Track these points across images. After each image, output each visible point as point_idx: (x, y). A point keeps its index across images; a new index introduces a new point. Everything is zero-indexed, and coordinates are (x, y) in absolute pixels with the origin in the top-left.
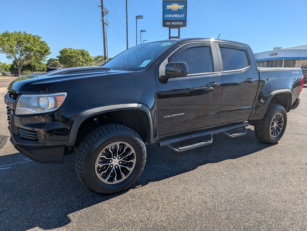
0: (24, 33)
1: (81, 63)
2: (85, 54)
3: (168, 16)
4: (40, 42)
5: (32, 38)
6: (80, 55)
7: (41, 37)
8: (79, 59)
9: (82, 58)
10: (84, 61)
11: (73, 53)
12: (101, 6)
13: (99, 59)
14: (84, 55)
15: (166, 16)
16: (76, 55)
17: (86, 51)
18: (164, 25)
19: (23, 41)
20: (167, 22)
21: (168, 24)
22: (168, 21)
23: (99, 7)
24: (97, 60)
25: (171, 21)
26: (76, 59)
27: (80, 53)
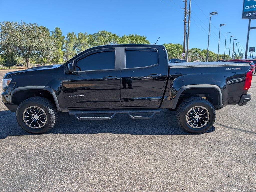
0: (136, 35)
1: (175, 55)
2: (180, 47)
3: (249, 8)
4: (145, 41)
5: (140, 38)
6: (175, 49)
7: (146, 38)
8: (174, 51)
9: (177, 51)
10: (178, 53)
11: (170, 47)
12: (185, 9)
13: (193, 51)
14: (178, 48)
15: (247, 8)
16: (172, 48)
17: (180, 45)
18: (244, 17)
19: (133, 41)
20: (247, 13)
21: (249, 15)
22: (249, 13)
23: (183, 9)
24: (191, 52)
25: (252, 12)
26: (172, 52)
27: (176, 47)
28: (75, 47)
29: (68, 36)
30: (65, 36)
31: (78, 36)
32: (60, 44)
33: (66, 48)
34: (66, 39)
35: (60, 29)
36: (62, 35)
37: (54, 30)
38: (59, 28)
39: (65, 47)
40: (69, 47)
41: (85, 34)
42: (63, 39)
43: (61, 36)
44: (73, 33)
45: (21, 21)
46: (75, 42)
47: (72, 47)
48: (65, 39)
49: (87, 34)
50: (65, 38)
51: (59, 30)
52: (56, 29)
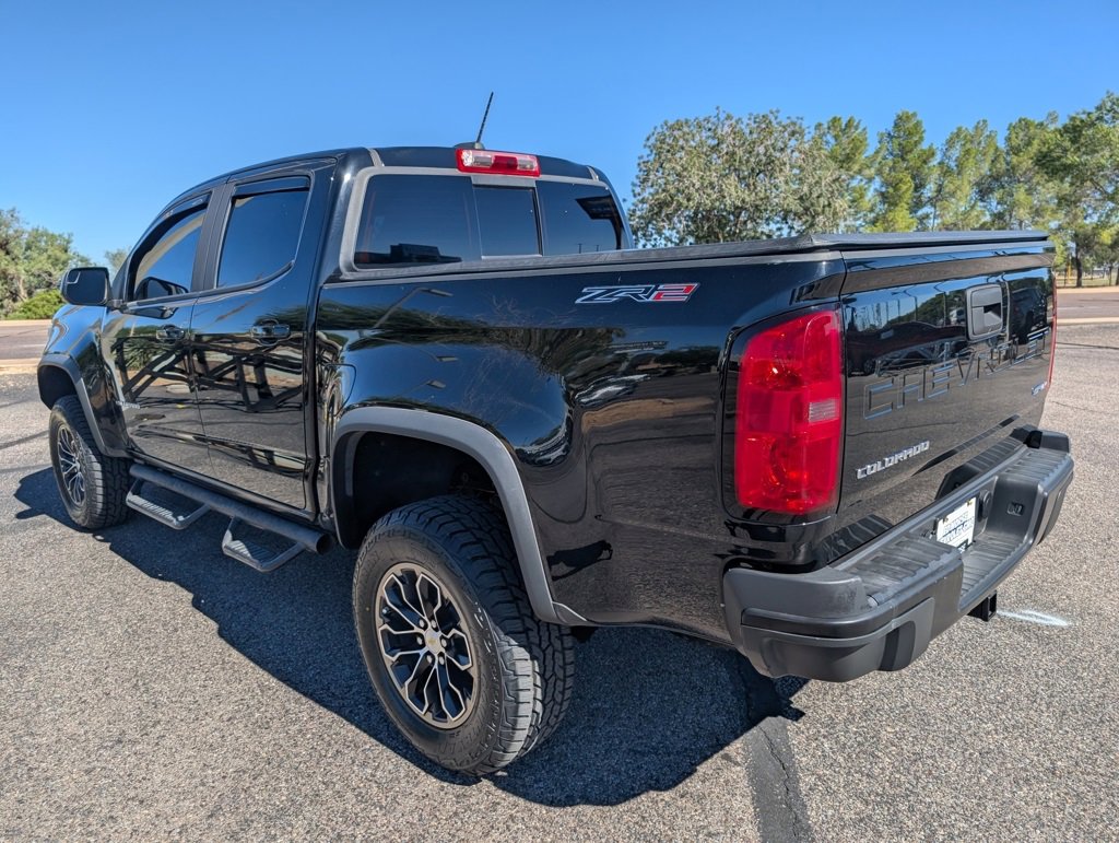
28: (983, 192)
29: (950, 143)
30: (934, 147)
31: (1008, 139)
32: (904, 188)
33: (932, 202)
34: (939, 160)
35: (919, 118)
36: (924, 146)
37: (890, 127)
38: (914, 115)
39: (930, 199)
40: (953, 194)
41: (1045, 123)
42: (925, 162)
43: (917, 151)
44: (980, 127)
45: (717, 108)
46: (985, 169)
47: (968, 191)
48: (934, 162)
49: (1054, 120)
50: (933, 154)
51: (910, 125)
52: (900, 122)
